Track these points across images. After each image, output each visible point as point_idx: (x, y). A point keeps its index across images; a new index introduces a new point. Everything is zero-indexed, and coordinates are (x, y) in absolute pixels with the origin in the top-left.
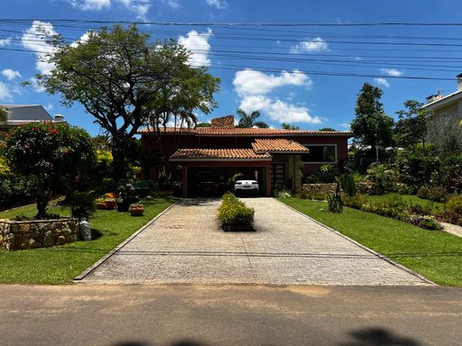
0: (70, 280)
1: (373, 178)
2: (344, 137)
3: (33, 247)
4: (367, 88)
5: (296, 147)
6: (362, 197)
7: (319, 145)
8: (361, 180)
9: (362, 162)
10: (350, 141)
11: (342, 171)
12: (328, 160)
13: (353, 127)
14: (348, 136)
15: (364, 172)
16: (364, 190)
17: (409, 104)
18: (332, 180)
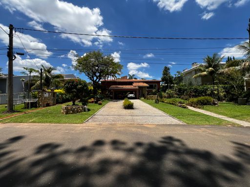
0: (82, 123)
1: (168, 93)
2: (159, 82)
3: (72, 114)
4: (166, 68)
5: (145, 85)
6: (164, 99)
7: (152, 84)
8: (164, 94)
9: (164, 89)
10: (161, 83)
11: (159, 92)
12: (155, 88)
13: (162, 79)
14: (160, 81)
15: (165, 92)
16: (165, 97)
17: (178, 72)
18: (156, 94)
